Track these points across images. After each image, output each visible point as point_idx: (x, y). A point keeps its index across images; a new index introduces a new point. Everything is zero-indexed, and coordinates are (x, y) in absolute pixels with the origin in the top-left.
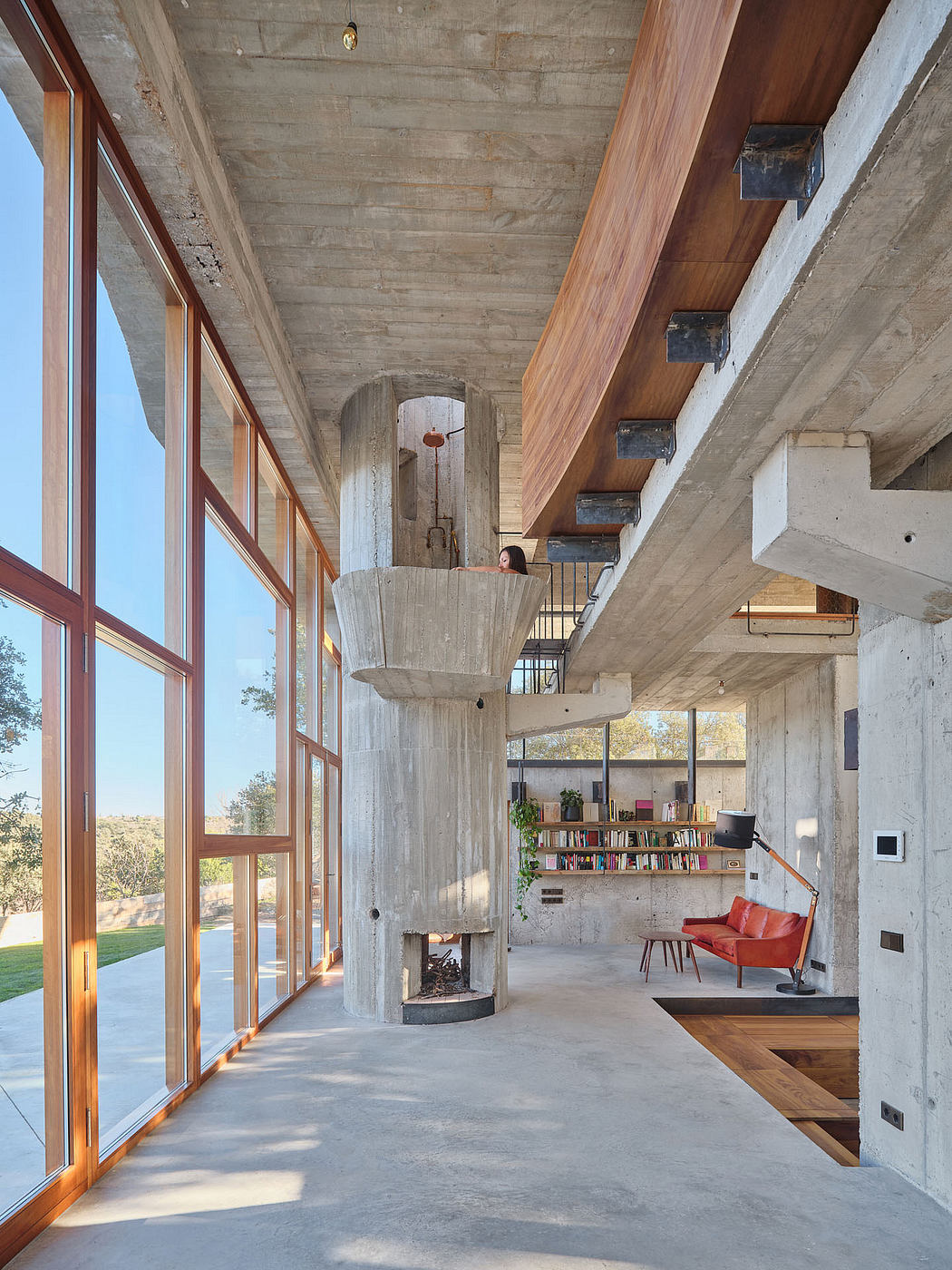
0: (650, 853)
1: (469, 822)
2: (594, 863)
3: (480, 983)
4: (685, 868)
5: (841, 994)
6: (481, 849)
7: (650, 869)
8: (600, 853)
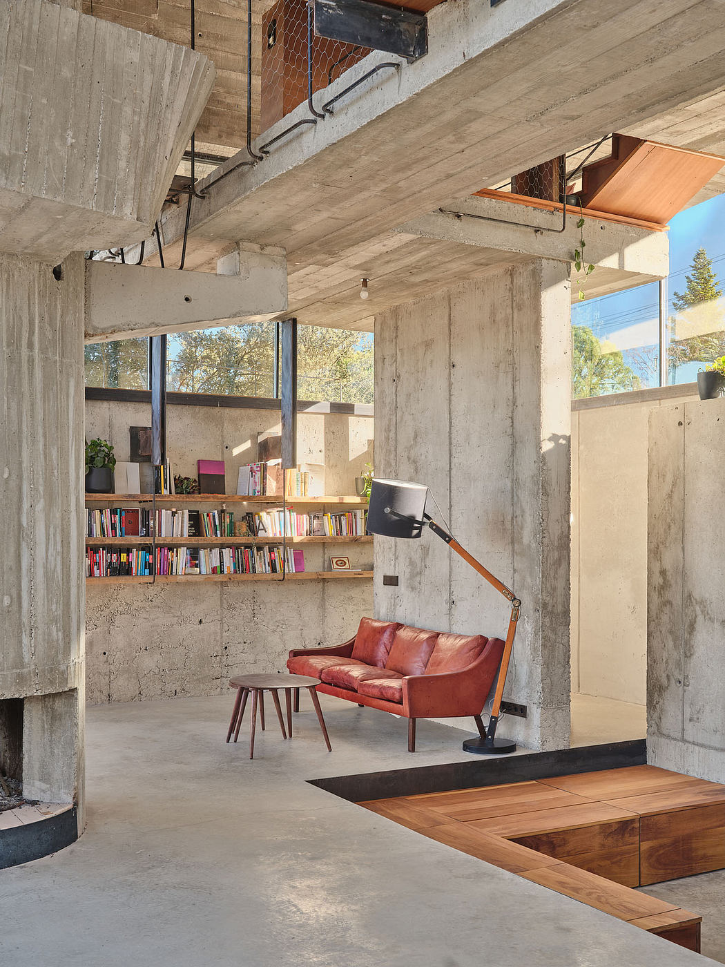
0: (222, 546)
1: (41, 489)
2: (134, 565)
3: (45, 786)
4: (274, 570)
5: (550, 747)
6: (59, 539)
7: (222, 572)
8: (146, 548)
